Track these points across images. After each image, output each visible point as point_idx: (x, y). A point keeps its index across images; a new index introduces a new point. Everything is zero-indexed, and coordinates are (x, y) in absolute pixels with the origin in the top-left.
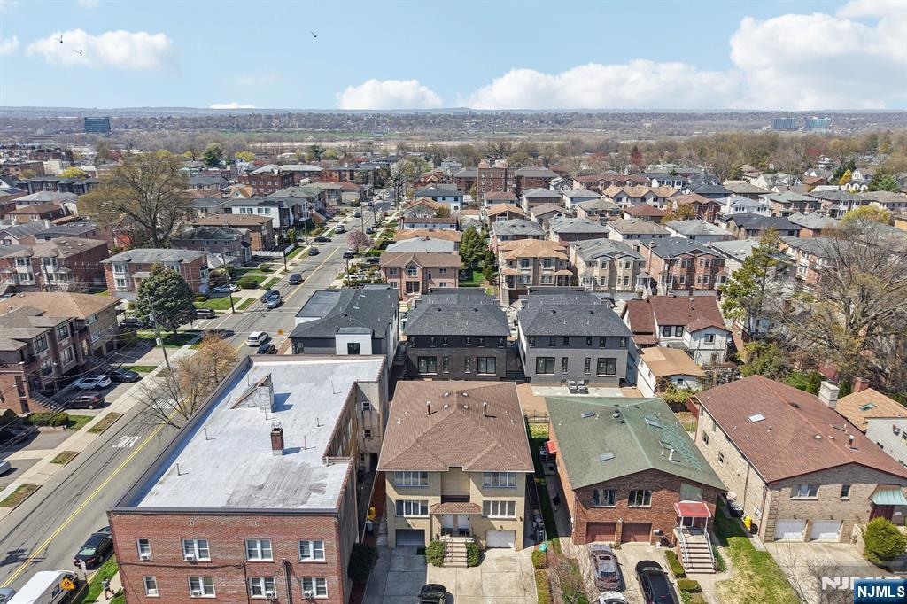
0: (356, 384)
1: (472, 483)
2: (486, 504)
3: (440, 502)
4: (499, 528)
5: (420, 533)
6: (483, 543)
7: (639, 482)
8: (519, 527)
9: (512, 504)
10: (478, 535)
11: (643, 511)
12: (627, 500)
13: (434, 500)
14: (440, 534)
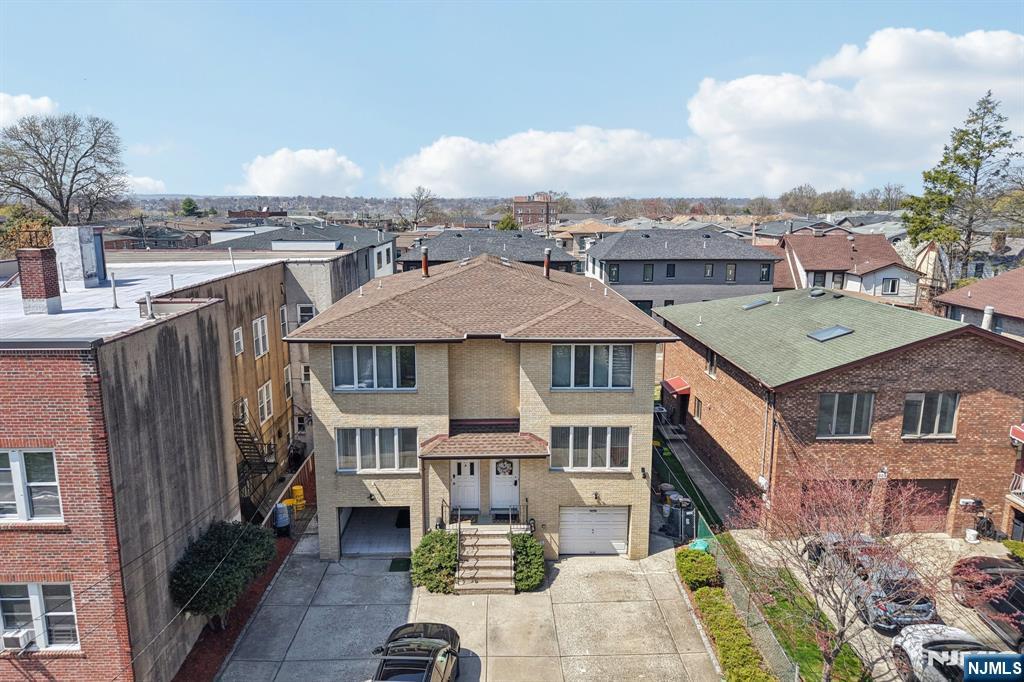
1: (524, 379)
2: (559, 435)
3: (446, 431)
4: (589, 500)
5: (400, 517)
6: (553, 539)
7: (929, 370)
8: (639, 494)
9: (621, 433)
10: (539, 520)
11: (936, 449)
12: (899, 420)
13: (432, 427)
14: (447, 518)
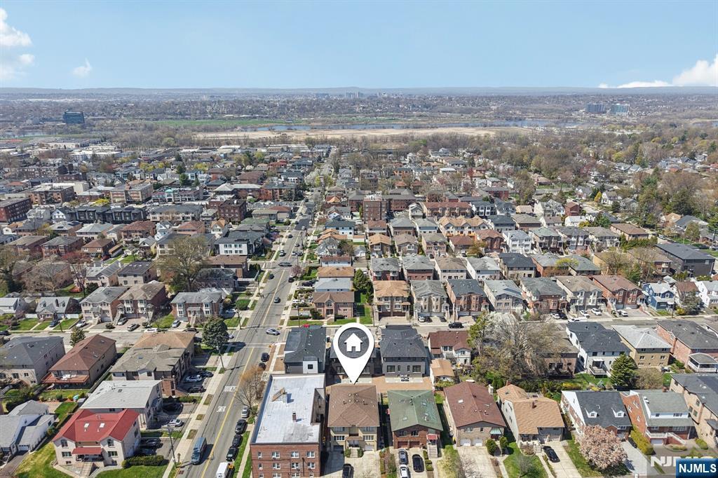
0: (316, 389)
1: (359, 430)
2: (364, 436)
3: (349, 436)
4: (368, 444)
5: (342, 447)
6: (363, 449)
7: (414, 429)
8: (375, 444)
9: (373, 436)
10: (361, 447)
11: (416, 438)
12: (411, 434)
14: (349, 447)
